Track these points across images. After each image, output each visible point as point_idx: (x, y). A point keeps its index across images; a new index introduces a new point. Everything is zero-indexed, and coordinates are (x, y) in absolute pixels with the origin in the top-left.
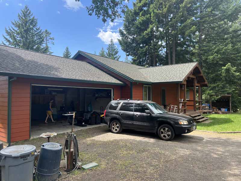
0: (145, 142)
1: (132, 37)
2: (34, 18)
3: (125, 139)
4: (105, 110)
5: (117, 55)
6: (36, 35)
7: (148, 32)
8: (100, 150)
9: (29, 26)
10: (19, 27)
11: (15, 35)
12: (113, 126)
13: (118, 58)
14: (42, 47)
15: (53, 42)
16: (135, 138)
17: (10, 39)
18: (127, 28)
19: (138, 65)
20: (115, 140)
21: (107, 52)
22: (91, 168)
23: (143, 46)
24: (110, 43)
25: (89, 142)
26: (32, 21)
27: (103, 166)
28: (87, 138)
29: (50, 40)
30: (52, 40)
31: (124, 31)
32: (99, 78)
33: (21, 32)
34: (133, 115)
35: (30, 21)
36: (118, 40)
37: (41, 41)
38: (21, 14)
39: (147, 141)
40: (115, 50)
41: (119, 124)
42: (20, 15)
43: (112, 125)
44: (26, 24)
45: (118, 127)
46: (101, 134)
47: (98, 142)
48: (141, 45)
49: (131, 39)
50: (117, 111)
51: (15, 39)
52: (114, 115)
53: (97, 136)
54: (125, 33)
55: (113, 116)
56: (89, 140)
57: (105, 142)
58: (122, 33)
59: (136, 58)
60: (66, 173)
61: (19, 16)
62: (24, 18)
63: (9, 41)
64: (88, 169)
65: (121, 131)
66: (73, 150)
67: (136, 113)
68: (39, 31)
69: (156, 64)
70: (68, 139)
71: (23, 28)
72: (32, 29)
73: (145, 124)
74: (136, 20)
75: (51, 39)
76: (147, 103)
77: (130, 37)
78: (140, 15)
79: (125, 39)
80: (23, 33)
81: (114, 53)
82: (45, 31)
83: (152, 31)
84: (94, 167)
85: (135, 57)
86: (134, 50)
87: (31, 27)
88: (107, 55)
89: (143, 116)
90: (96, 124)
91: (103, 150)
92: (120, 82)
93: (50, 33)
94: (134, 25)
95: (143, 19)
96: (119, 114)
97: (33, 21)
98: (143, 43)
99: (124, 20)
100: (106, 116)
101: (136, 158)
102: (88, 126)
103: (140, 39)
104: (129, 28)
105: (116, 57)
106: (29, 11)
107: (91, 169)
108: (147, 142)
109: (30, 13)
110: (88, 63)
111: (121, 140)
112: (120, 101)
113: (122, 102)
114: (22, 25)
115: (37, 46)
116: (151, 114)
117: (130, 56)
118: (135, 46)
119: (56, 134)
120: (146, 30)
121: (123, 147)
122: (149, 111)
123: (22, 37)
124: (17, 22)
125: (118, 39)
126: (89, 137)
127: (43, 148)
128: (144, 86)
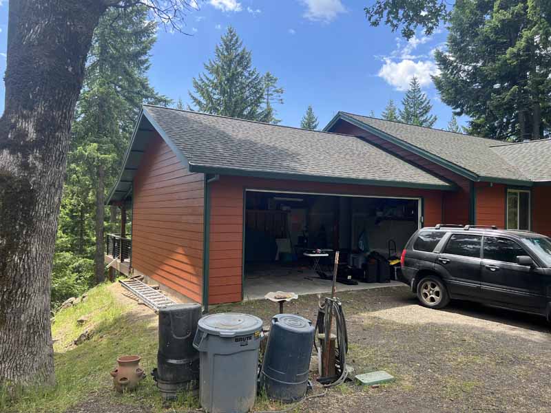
0: (516, 339)
1: (470, 68)
2: (244, 51)
3: (459, 325)
4: (404, 251)
5: (429, 115)
6: (248, 85)
7: (519, 50)
8: (395, 344)
9: (236, 70)
10: (217, 72)
11: (210, 89)
12: (425, 291)
13: (431, 123)
14: (259, 111)
15: (280, 98)
16: (485, 324)
17: (201, 99)
18: (456, 46)
19: (486, 136)
20: (433, 325)
21: (403, 110)
22: (377, 383)
23: (502, 87)
24: (410, 88)
25: (366, 322)
26: (240, 58)
27: (407, 384)
28: (362, 312)
29: (275, 94)
30: (280, 94)
31: (447, 54)
32: (385, 172)
33: (220, 84)
34: (482, 266)
35: (237, 58)
36: (433, 77)
37: (259, 98)
38: (221, 45)
39: (522, 336)
40: (422, 103)
41: (439, 286)
42: (220, 48)
43: (421, 285)
44: (229, 66)
45: (437, 294)
46: (394, 307)
47: (388, 323)
48: (497, 86)
49: (468, 71)
50: (436, 253)
51: (210, 98)
52: (428, 263)
53: (385, 311)
54: (452, 59)
55: (423, 266)
56: (366, 317)
57: (405, 325)
58: (443, 61)
59: (481, 119)
60: (322, 386)
61: (217, 49)
62: (226, 54)
63: (199, 103)
64: (370, 385)
65: (446, 303)
66: (335, 336)
67: (488, 262)
68: (254, 77)
69: (541, 133)
70: (324, 309)
71: (225, 75)
72: (241, 74)
73: (517, 292)
74: (482, 22)
75: (278, 92)
76: (523, 237)
77: (466, 67)
78: (495, 9)
79: (451, 73)
80: (224, 85)
81: (421, 110)
82: (265, 75)
83: (530, 46)
84: (385, 382)
85: (479, 118)
86: (476, 100)
87: (239, 70)
88: (403, 118)
89: (511, 270)
90: (379, 281)
91: (403, 344)
92: (441, 183)
93: (276, 80)
94: (477, 35)
95: (503, 17)
96: (441, 261)
97: (242, 58)
98: (501, 79)
99: (449, 28)
100: (407, 264)
101: (494, 376)
102: (359, 283)
103: (493, 70)
104: (462, 45)
105: (425, 121)
106: (235, 39)
107: (377, 386)
108: (523, 339)
109: (237, 42)
110: (359, 140)
111: (448, 326)
112: (442, 230)
113: (449, 232)
114: (222, 68)
115: (249, 108)
116: (533, 267)
117: (463, 114)
118: (479, 90)
119: (296, 297)
120: (513, 45)
121: (453, 343)
122: (529, 257)
123: (223, 93)
124: (213, 64)
125: (431, 76)
126: (366, 310)
127: (275, 325)
128: (509, 190)
